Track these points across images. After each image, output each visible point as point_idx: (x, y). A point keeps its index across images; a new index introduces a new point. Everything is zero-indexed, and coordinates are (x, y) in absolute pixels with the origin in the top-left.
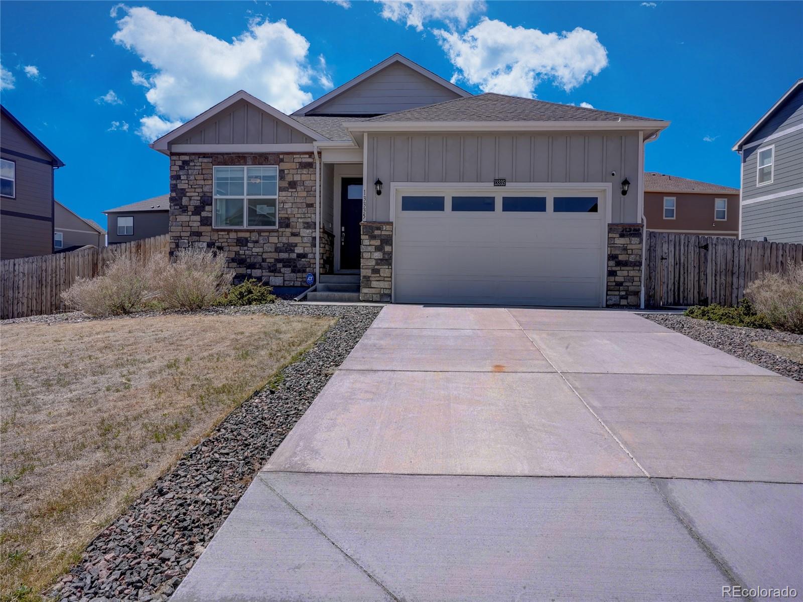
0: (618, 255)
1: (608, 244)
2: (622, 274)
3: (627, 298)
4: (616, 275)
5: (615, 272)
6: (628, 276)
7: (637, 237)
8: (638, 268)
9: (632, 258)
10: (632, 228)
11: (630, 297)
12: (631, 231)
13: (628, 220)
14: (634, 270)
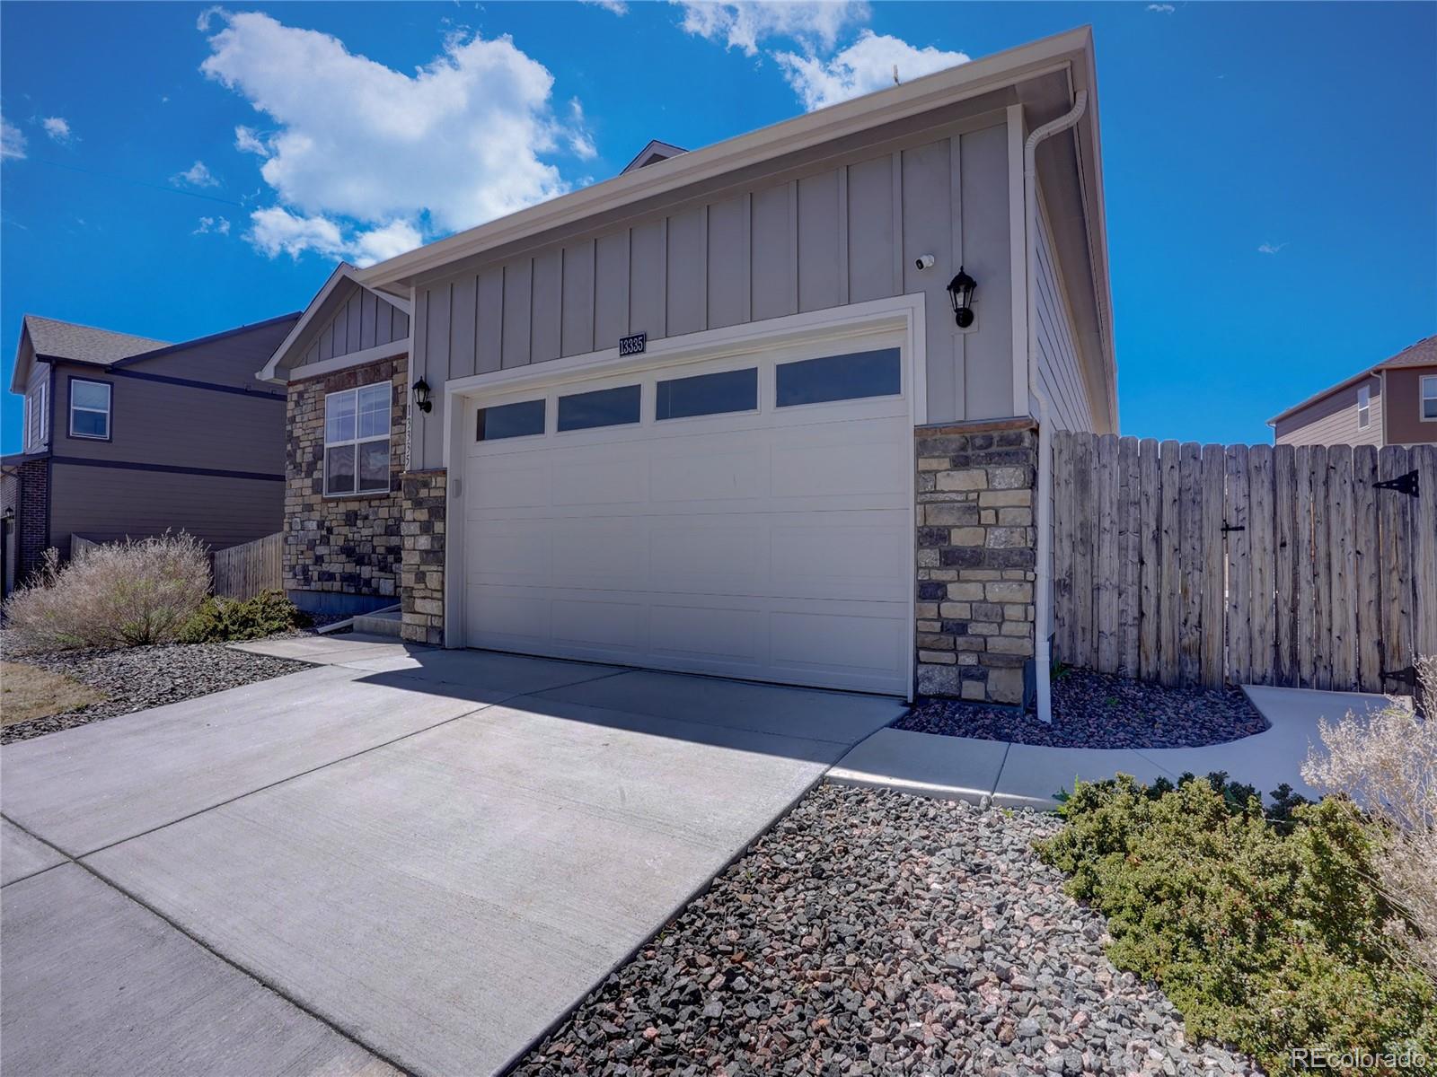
0: (949, 528)
1: (917, 493)
2: (964, 593)
3: (983, 677)
4: (944, 597)
5: (941, 586)
6: (985, 600)
7: (1011, 464)
8: (1019, 574)
9: (996, 540)
10: (996, 435)
11: (993, 675)
12: (990, 445)
13: (983, 410)
14: (1003, 580)
